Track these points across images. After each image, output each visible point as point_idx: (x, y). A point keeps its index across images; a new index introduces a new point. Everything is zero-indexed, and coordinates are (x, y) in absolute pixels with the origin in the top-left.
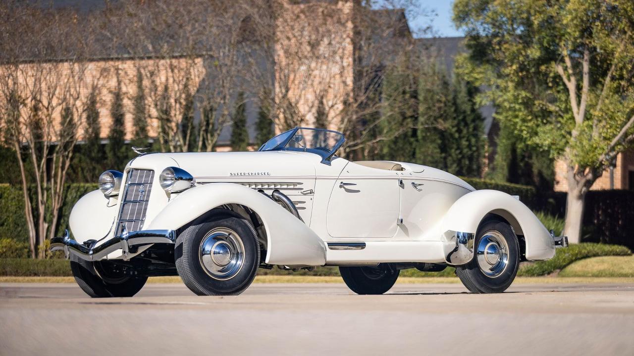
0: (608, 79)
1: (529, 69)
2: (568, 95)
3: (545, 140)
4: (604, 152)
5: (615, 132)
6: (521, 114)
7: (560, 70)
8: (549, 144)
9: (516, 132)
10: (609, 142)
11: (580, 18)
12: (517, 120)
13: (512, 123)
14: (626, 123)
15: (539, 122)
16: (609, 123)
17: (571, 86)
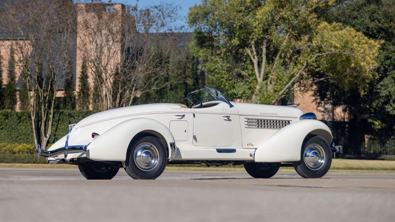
0: (278, 57)
1: (232, 51)
2: (253, 66)
3: (239, 91)
4: (276, 99)
5: (282, 88)
6: (225, 76)
7: (249, 52)
8: (242, 93)
9: (222, 86)
10: (278, 93)
11: (263, 23)
12: (223, 79)
13: (220, 81)
14: (288, 83)
15: (236, 81)
16: (279, 83)
17: (255, 61)
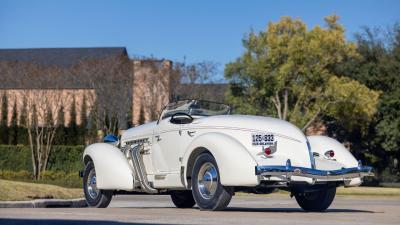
0: (297, 104)
1: (260, 99)
2: (277, 112)
7: (274, 100)
11: (285, 77)
17: (279, 107)
